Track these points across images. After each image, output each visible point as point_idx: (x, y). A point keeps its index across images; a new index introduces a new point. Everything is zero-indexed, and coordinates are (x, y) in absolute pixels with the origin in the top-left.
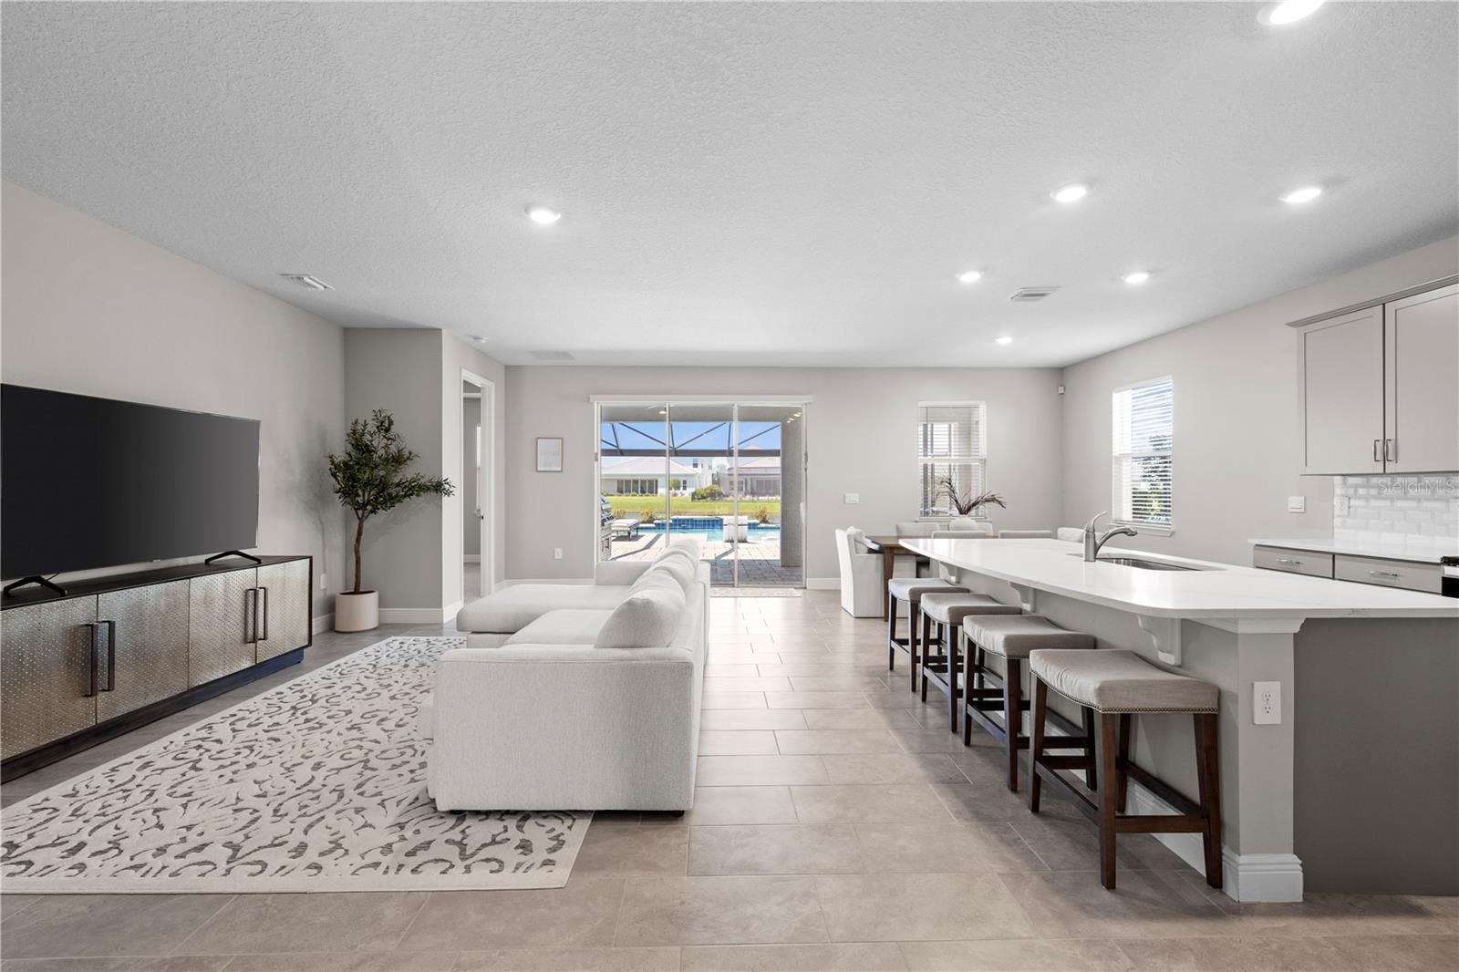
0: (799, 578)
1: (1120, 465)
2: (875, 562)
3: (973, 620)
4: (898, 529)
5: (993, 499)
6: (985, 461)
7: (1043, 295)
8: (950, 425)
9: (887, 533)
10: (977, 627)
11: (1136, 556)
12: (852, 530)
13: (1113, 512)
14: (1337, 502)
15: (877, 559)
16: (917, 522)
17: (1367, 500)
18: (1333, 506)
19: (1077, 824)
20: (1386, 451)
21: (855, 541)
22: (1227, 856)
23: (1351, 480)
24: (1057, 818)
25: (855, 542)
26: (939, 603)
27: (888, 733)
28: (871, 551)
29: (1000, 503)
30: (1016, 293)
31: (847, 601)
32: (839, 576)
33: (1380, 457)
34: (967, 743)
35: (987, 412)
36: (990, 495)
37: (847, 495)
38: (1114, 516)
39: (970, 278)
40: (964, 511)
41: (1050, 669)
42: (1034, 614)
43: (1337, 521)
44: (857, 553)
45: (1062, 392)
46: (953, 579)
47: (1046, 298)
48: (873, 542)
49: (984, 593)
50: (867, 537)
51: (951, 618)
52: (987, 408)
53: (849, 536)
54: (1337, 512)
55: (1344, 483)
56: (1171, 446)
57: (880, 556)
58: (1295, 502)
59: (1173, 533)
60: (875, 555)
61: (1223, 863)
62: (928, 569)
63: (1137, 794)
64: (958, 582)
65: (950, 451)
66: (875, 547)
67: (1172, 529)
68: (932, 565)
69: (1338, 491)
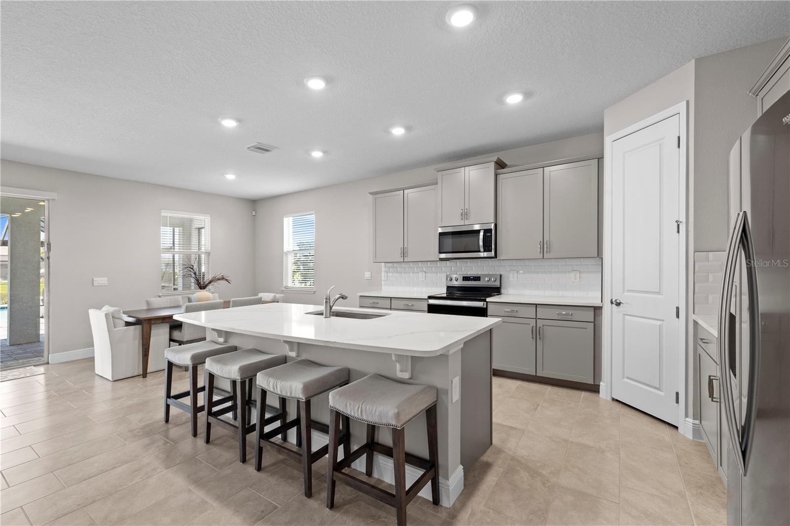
0: (40, 354)
1: (287, 257)
2: (134, 332)
3: (266, 375)
4: (148, 303)
5: (223, 278)
6: (209, 253)
7: (267, 151)
8: (174, 229)
9: (139, 307)
10: (272, 381)
11: (337, 310)
12: (107, 309)
13: (284, 283)
14: (383, 274)
15: (135, 329)
16: (160, 297)
17: (393, 273)
18: (381, 276)
19: (357, 501)
20: (404, 253)
21: (113, 317)
22: (442, 483)
23: (387, 264)
24: (345, 505)
25: (112, 319)
26: (226, 364)
27: (190, 491)
28: (128, 324)
29: (226, 280)
30: (252, 145)
31: (103, 366)
32: (93, 346)
33: (402, 255)
34: (259, 468)
35: (211, 222)
36: (221, 275)
37: (94, 279)
38: (284, 285)
39: (229, 124)
40: (202, 287)
41: (350, 405)
42: (300, 359)
43: (383, 283)
44: (115, 327)
45: (254, 214)
46: (221, 340)
47: (268, 153)
48: (129, 316)
49: (251, 348)
50: (124, 313)
51: (241, 375)
52: (211, 220)
53: (107, 315)
54: (383, 279)
55: (385, 266)
56: (313, 248)
57: (138, 327)
58: (367, 275)
59: (315, 292)
60: (133, 327)
61: (440, 488)
62: (181, 331)
63: (380, 461)
64: (226, 342)
65: (174, 246)
66: (131, 320)
67: (314, 290)
68: (184, 328)
69: (383, 269)
